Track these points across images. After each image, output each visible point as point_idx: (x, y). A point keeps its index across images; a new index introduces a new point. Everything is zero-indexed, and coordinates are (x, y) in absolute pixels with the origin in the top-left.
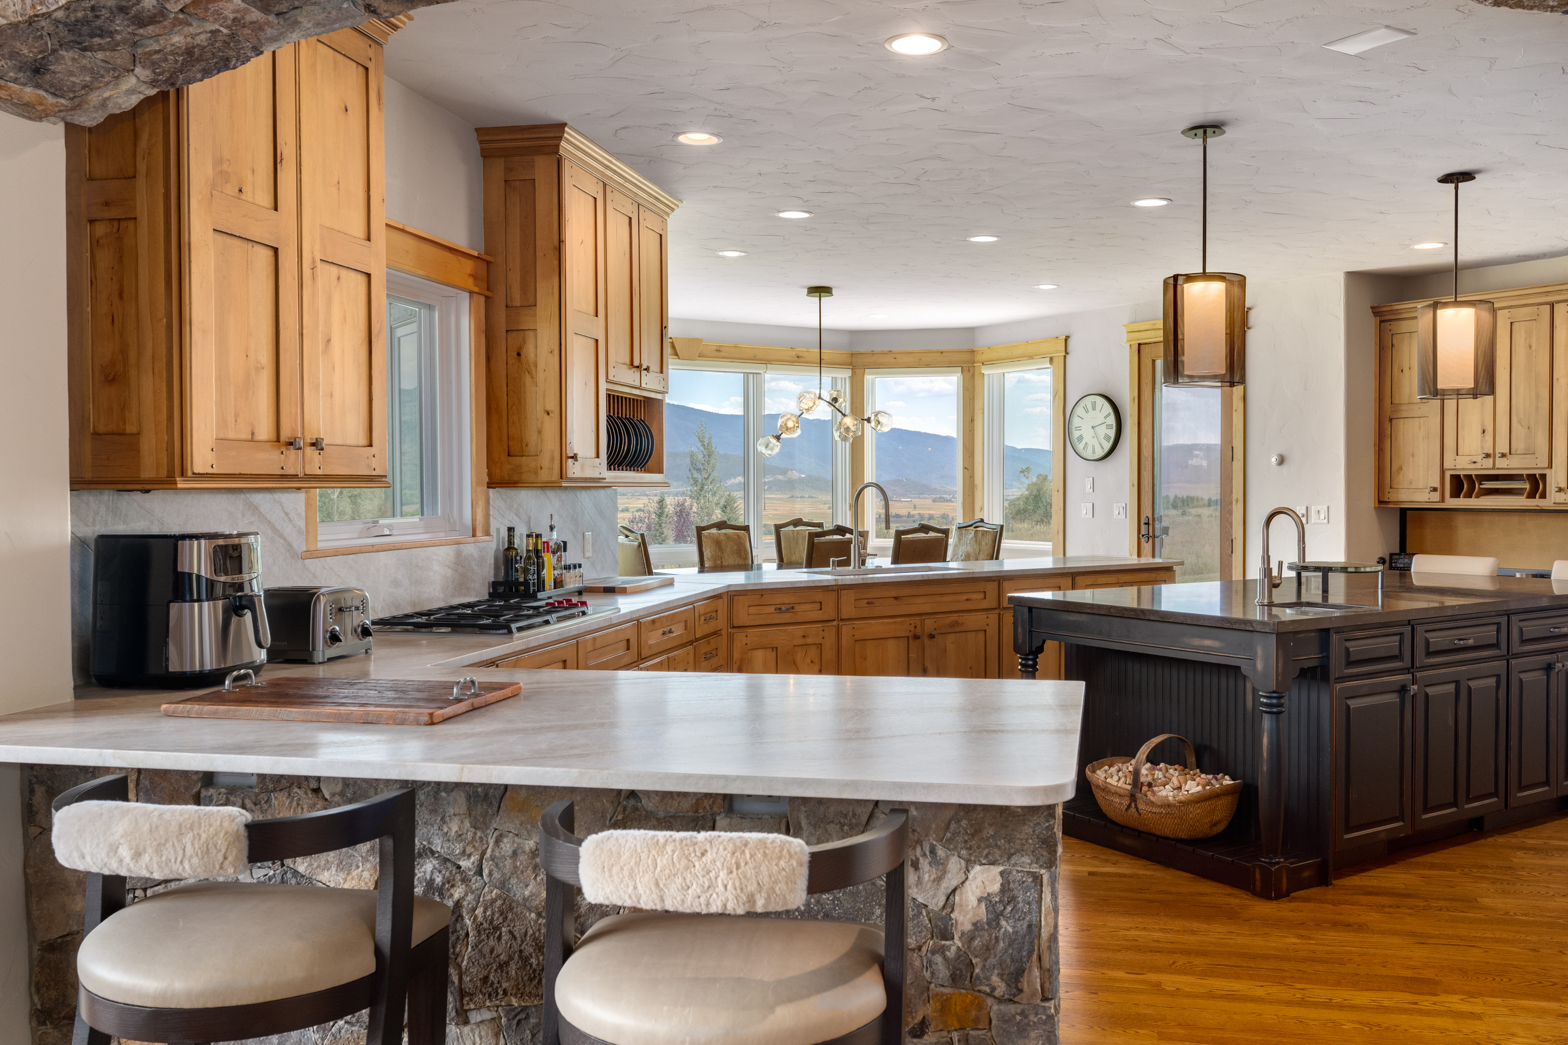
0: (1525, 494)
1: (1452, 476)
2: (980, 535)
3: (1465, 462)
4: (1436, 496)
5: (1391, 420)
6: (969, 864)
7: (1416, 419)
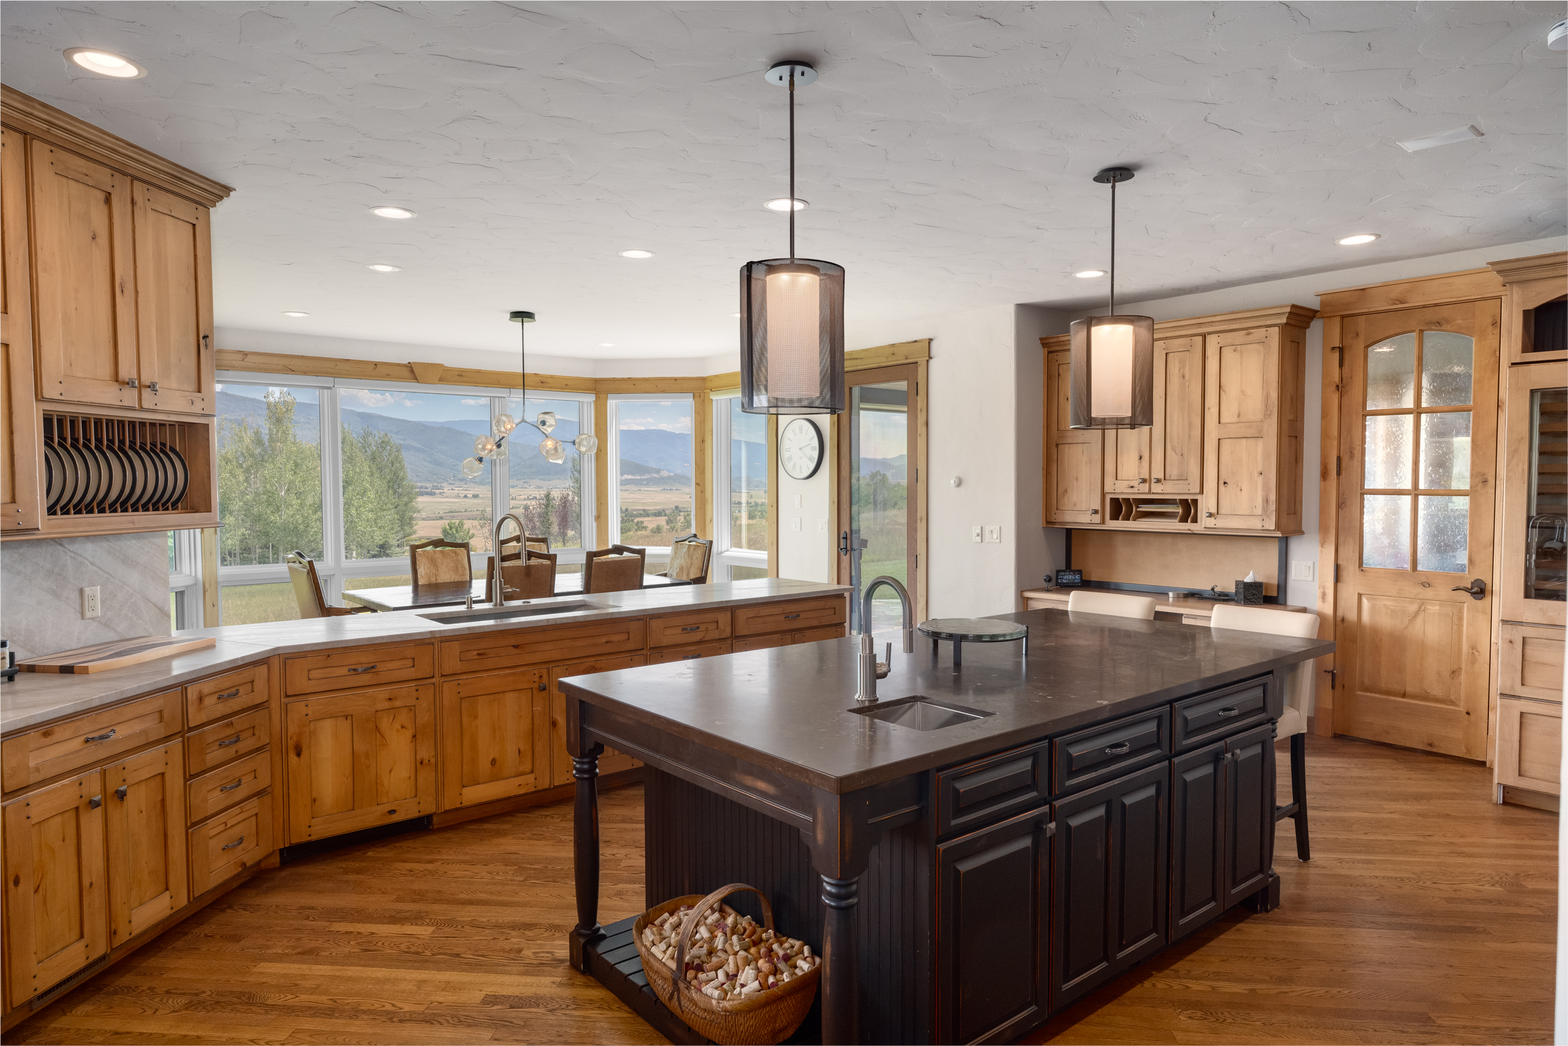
0: (1178, 518)
1: (1111, 499)
2: (692, 549)
3: (1125, 485)
4: (1097, 518)
5: (1057, 445)
7: (1079, 445)
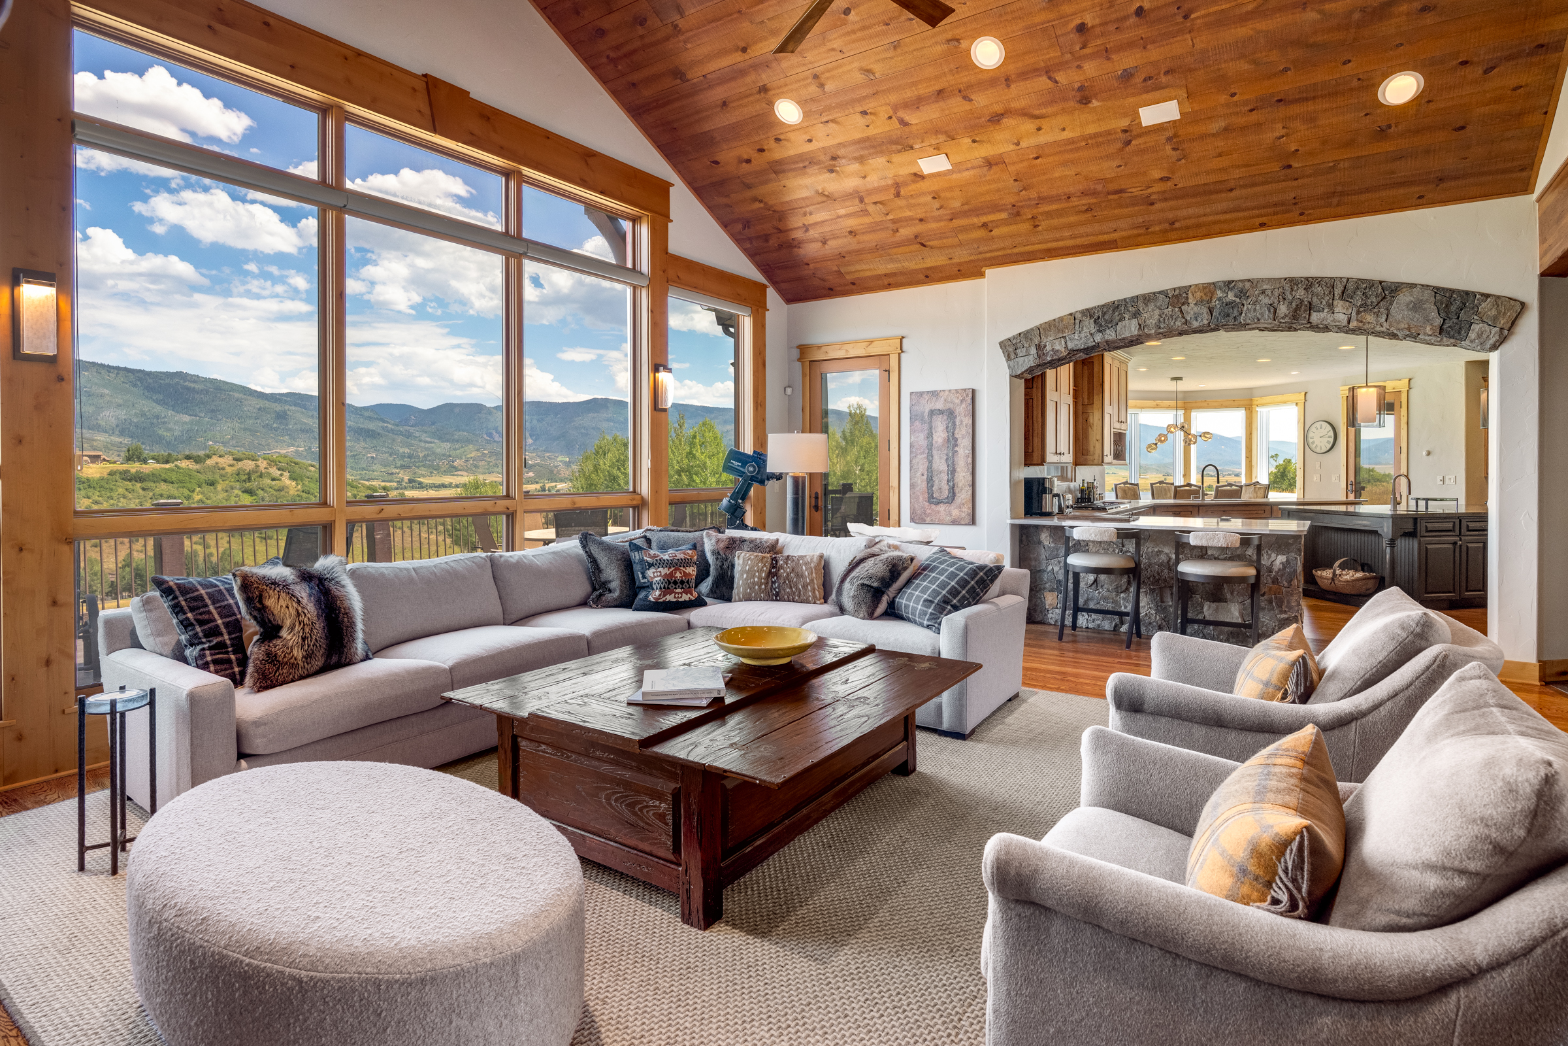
2: (1257, 489)
6: (1277, 555)
